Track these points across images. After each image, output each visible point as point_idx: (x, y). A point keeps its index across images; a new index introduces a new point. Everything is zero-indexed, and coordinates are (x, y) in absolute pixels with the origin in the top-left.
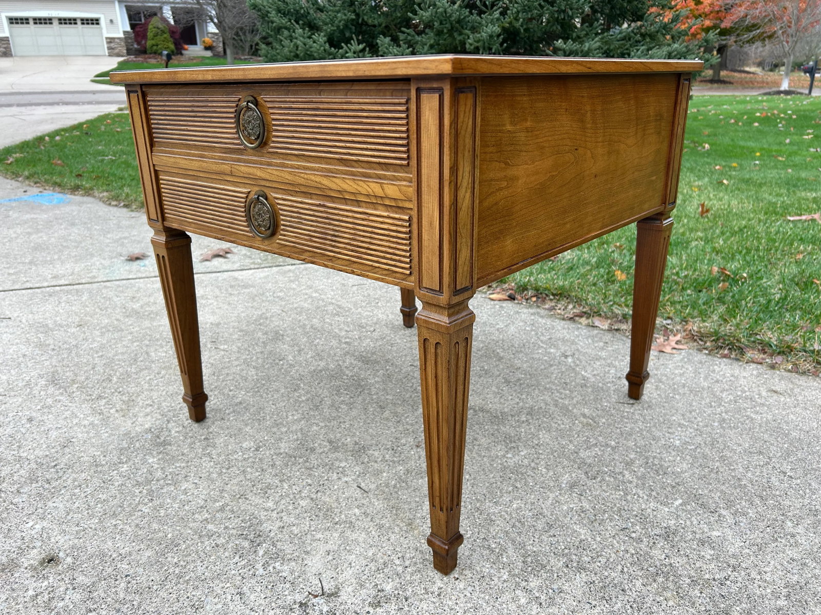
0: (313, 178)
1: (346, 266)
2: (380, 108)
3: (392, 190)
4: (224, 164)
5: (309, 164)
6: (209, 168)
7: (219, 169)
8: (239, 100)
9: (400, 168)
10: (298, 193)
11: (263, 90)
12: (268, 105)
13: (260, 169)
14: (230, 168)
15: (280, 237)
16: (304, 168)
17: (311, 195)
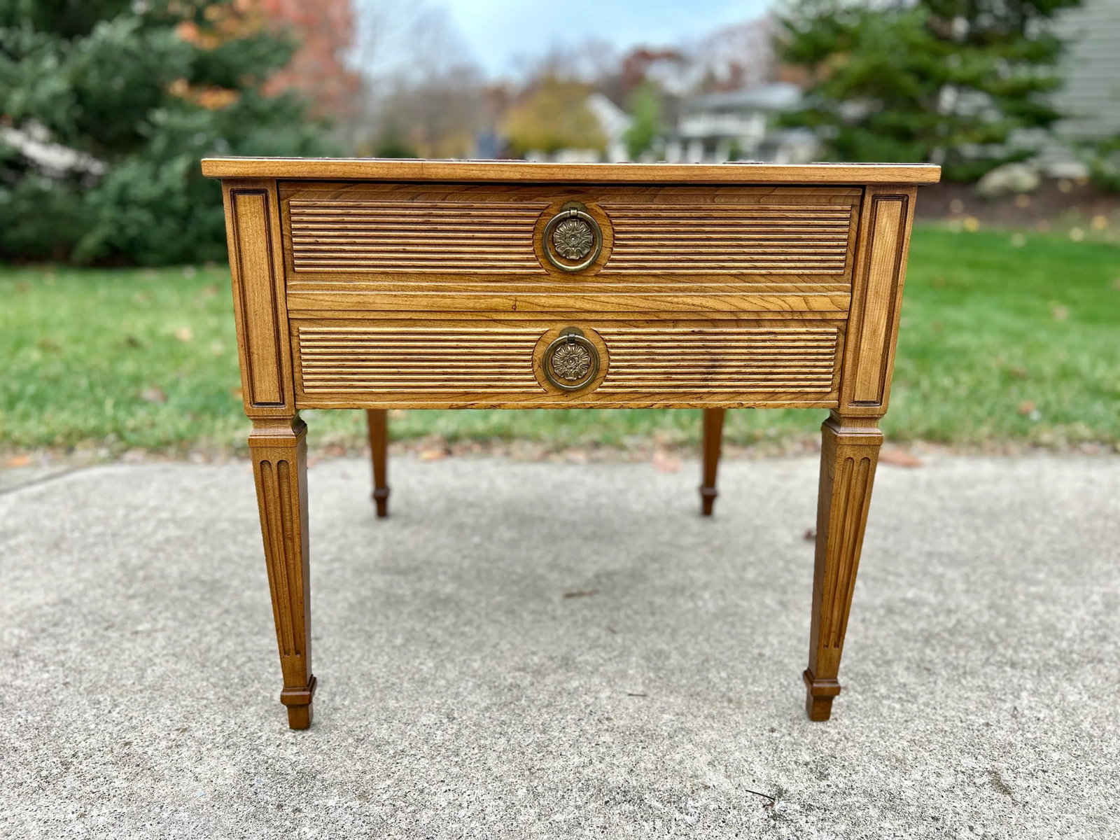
0: (689, 300)
1: (726, 400)
2: (813, 215)
3: (820, 303)
4: (498, 297)
5: (681, 285)
6: (457, 305)
7: (483, 306)
8: (547, 207)
9: (829, 279)
10: (649, 322)
11: (601, 195)
12: (613, 214)
13: (583, 297)
14: (511, 302)
15: (605, 384)
16: (671, 289)
17: (675, 322)
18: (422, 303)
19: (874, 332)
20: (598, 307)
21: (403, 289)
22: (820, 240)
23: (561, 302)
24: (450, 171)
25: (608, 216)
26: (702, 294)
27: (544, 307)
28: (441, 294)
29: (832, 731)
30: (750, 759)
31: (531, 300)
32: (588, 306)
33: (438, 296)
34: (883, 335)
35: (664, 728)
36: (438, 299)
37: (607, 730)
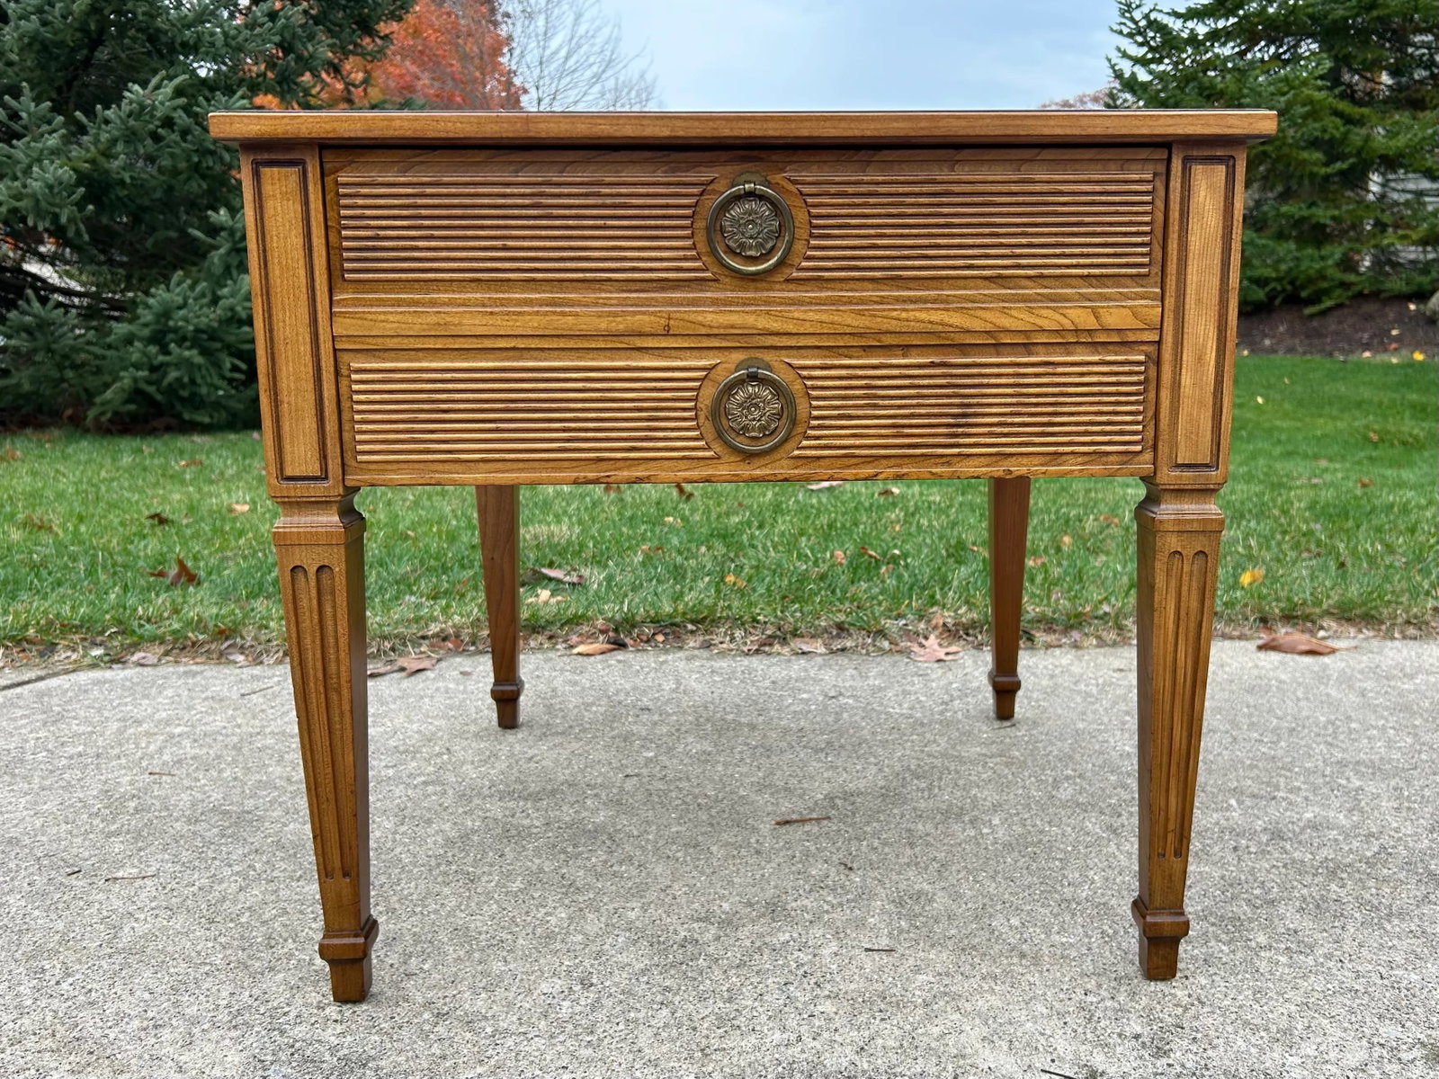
0: (923, 316)
1: (987, 466)
2: (1098, 188)
3: (1116, 317)
4: (644, 313)
5: (912, 293)
6: (583, 327)
7: (621, 326)
8: (712, 181)
9: (1129, 281)
10: (867, 350)
11: (790, 162)
12: (806, 189)
13: (768, 313)
14: (663, 321)
15: (805, 443)
16: (897, 300)
17: (906, 349)
18: (533, 324)
19: (1200, 359)
20: (791, 328)
21: (502, 302)
22: (1111, 224)
23: (735, 319)
24: (568, 127)
25: (801, 193)
26: (942, 306)
27: (711, 327)
28: (558, 310)
29: (1179, 993)
30: (1048, 1032)
31: (692, 317)
32: (776, 325)
33: (554, 313)
34: (1213, 363)
35: (917, 993)
36: (555, 318)
37: (829, 997)
